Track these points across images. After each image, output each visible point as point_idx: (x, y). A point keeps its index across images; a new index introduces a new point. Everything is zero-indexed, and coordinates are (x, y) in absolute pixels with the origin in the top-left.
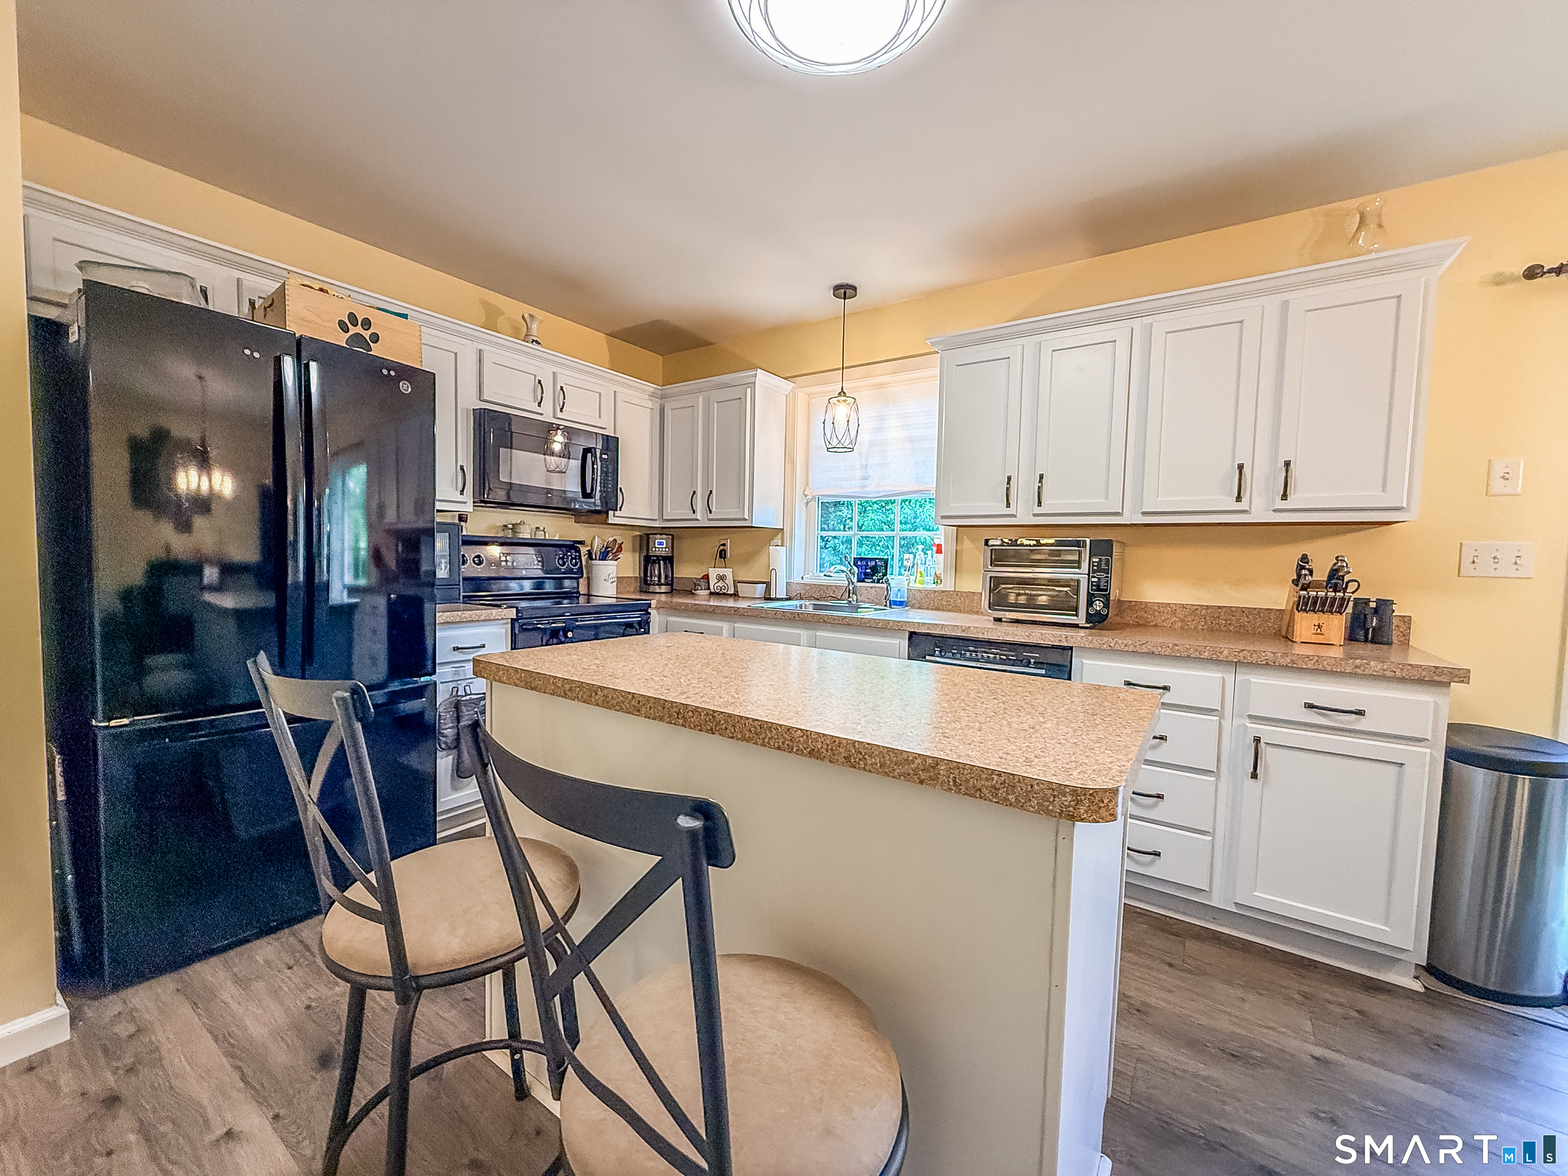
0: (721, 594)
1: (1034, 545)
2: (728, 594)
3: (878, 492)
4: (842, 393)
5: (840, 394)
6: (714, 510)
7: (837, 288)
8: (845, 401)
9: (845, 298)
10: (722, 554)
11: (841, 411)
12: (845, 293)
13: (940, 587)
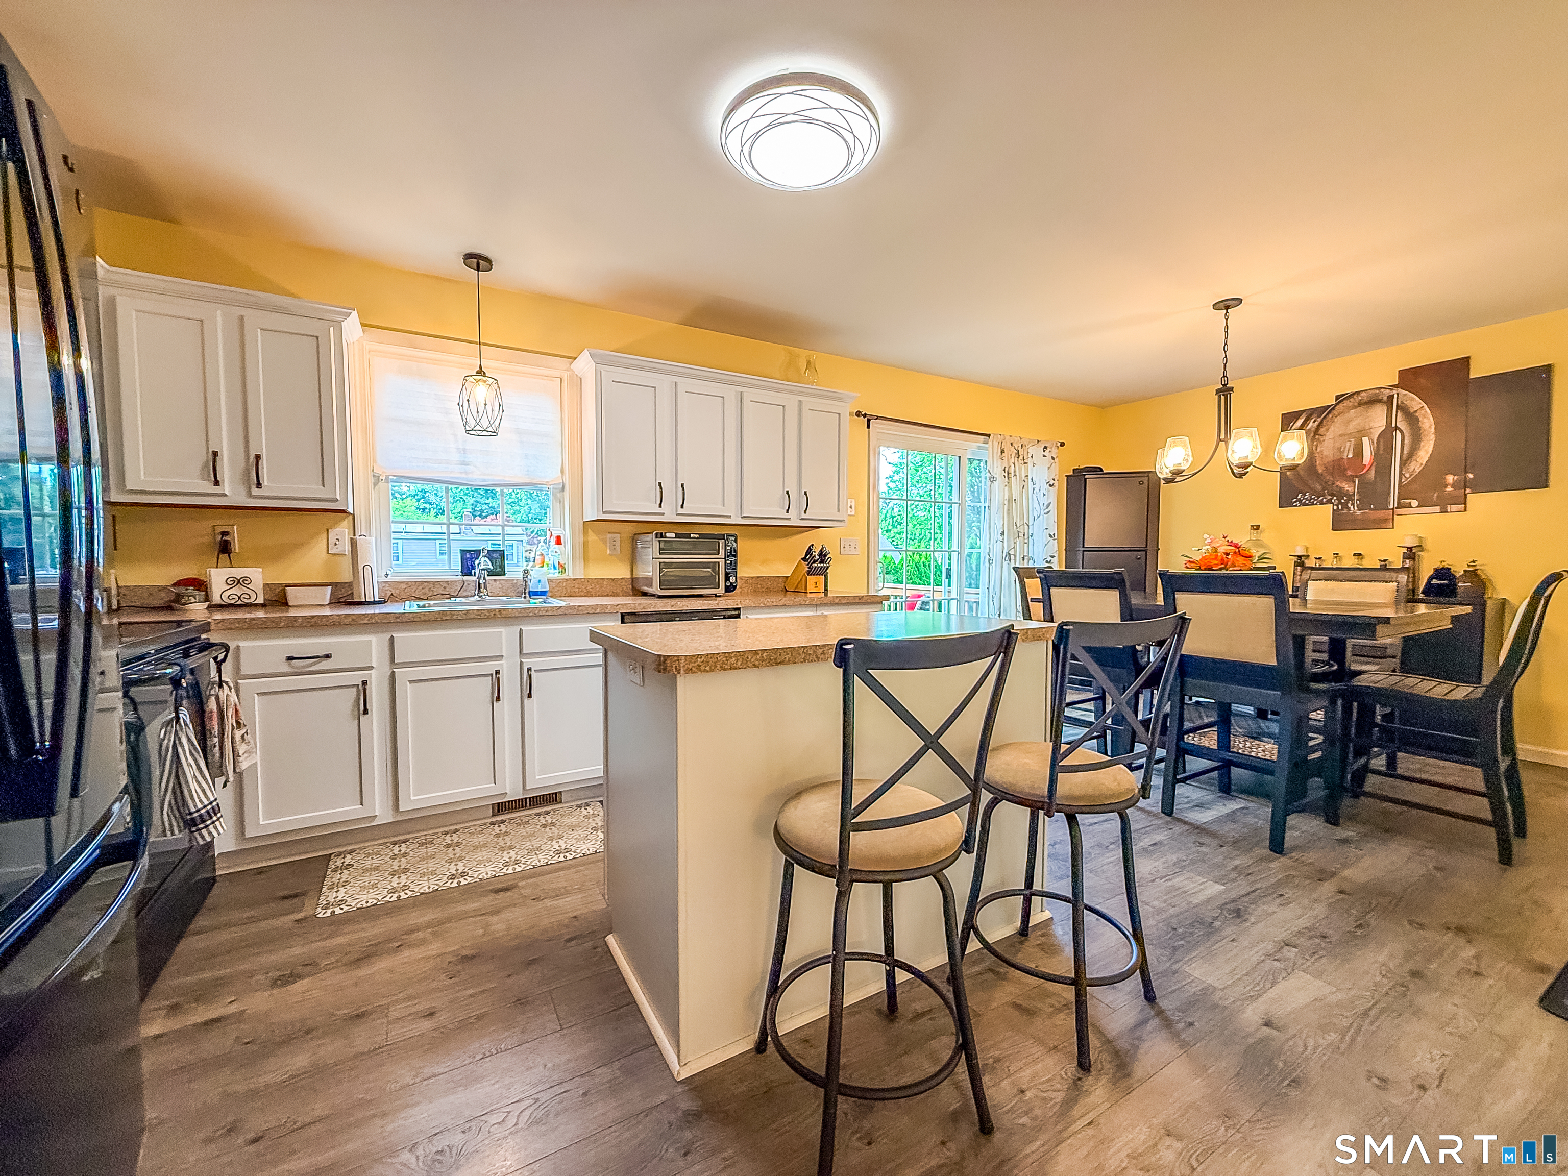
0: (240, 606)
1: (697, 538)
2: (256, 605)
3: (484, 480)
4: (480, 372)
5: (477, 372)
6: (265, 482)
7: (469, 256)
8: (485, 382)
9: (478, 270)
10: (225, 548)
11: (481, 392)
12: (478, 264)
13: (564, 576)
